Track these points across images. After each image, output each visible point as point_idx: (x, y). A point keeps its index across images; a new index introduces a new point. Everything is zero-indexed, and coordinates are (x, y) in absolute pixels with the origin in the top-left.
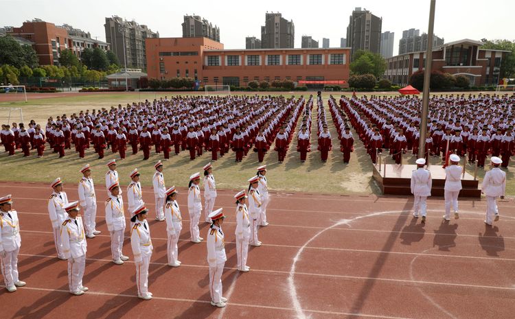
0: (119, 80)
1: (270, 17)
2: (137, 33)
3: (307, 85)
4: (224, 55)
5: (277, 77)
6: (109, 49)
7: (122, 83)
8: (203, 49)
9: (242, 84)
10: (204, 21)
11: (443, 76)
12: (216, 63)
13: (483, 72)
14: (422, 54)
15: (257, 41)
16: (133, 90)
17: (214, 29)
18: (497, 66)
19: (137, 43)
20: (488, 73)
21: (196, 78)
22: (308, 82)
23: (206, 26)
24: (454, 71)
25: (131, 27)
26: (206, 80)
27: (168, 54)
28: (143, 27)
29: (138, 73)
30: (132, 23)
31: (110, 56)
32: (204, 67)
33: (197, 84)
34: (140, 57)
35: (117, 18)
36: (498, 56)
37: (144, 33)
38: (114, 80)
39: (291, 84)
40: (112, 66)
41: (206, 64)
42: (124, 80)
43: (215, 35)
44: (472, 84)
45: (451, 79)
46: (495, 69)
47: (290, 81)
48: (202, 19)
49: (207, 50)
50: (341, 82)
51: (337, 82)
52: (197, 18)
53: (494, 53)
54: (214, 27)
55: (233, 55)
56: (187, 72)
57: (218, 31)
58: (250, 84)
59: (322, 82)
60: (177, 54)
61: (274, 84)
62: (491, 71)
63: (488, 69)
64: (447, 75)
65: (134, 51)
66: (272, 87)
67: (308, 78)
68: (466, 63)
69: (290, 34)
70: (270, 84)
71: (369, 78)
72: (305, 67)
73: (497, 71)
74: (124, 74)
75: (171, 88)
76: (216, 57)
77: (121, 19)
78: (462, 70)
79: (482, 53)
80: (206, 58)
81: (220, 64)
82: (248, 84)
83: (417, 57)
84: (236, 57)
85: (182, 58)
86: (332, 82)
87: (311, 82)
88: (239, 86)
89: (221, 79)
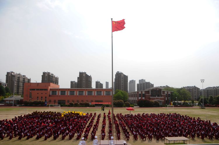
0: (10, 101)
1: (81, 74)
2: (20, 79)
3: (95, 104)
4: (59, 90)
5: (82, 101)
6: (7, 86)
7: (11, 102)
8: (50, 88)
9: (67, 104)
10: (52, 74)
11: (149, 101)
12: (55, 94)
13: (164, 99)
14: (142, 92)
15: (75, 83)
16: (16, 106)
17: (56, 78)
18: (169, 97)
19: (20, 83)
20: (166, 100)
21: (46, 100)
22: (95, 103)
23: (52, 77)
24: (154, 99)
25: (18, 76)
26: (50, 101)
27: (34, 90)
28: (24, 76)
29: (19, 97)
30: (19, 74)
31: (7, 89)
32: (50, 96)
33: (46, 103)
34: (21, 90)
35: (12, 72)
36: (169, 93)
37: (24, 79)
38: (7, 101)
39: (88, 104)
40: (7, 94)
41: (51, 94)
42: (12, 101)
43: (56, 81)
44: (160, 104)
45: (152, 102)
46: (169, 98)
47: (87, 102)
48: (51, 73)
49: (52, 88)
50: (109, 103)
51: (108, 103)
52: (49, 73)
53: (168, 92)
54: (56, 77)
55: (63, 91)
56: (42, 98)
57: (58, 79)
58: (70, 104)
59: (101, 103)
60: (38, 90)
61: (81, 104)
62: (168, 99)
63: (166, 98)
64: (151, 100)
65: (18, 86)
66: (79, 105)
67: (96, 101)
68: (159, 96)
69: (90, 81)
70: (79, 103)
71: (121, 101)
72: (94, 96)
73: (169, 99)
74: (13, 98)
75: (34, 105)
76: (56, 91)
77: (14, 73)
78: (157, 99)
79: (164, 92)
80: (51, 92)
81: (57, 94)
82: (69, 103)
83: (140, 93)
84: (65, 92)
85: (40, 92)
86: (106, 103)
87: (97, 103)
88: (65, 104)
89: (57, 101)
